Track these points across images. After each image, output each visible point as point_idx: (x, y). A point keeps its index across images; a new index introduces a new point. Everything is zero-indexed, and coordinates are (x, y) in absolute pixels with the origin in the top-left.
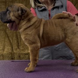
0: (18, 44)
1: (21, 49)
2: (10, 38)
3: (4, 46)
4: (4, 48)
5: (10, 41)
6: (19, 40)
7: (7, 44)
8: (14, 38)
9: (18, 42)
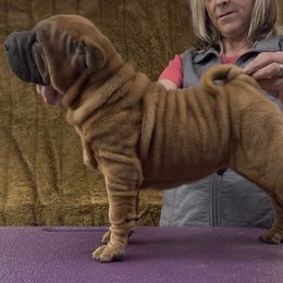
0: (55, 175)
1: (65, 192)
2: (25, 156)
3: (7, 184)
4: (6, 190)
5: (26, 165)
6: (58, 162)
7: (14, 177)
8: (40, 156)
9: (53, 168)
